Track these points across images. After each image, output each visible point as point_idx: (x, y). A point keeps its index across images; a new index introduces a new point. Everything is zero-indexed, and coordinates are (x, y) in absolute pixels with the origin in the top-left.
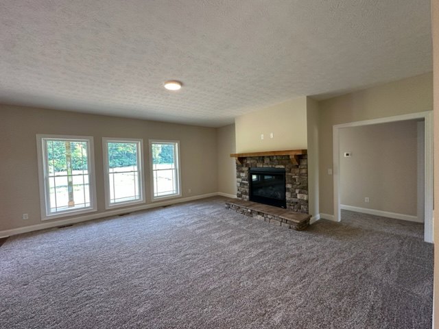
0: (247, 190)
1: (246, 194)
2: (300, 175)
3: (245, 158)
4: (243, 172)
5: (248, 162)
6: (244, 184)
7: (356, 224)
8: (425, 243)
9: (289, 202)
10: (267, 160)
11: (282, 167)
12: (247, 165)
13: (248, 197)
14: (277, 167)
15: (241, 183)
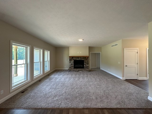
0: (73, 66)
1: (73, 67)
2: (87, 61)
3: (73, 57)
4: (72, 61)
5: (74, 58)
6: (72, 64)
7: (93, 69)
8: (100, 70)
9: (85, 67)
10: (80, 58)
11: (83, 60)
12: (73, 59)
13: (73, 68)
14: (82, 60)
15: (71, 64)
